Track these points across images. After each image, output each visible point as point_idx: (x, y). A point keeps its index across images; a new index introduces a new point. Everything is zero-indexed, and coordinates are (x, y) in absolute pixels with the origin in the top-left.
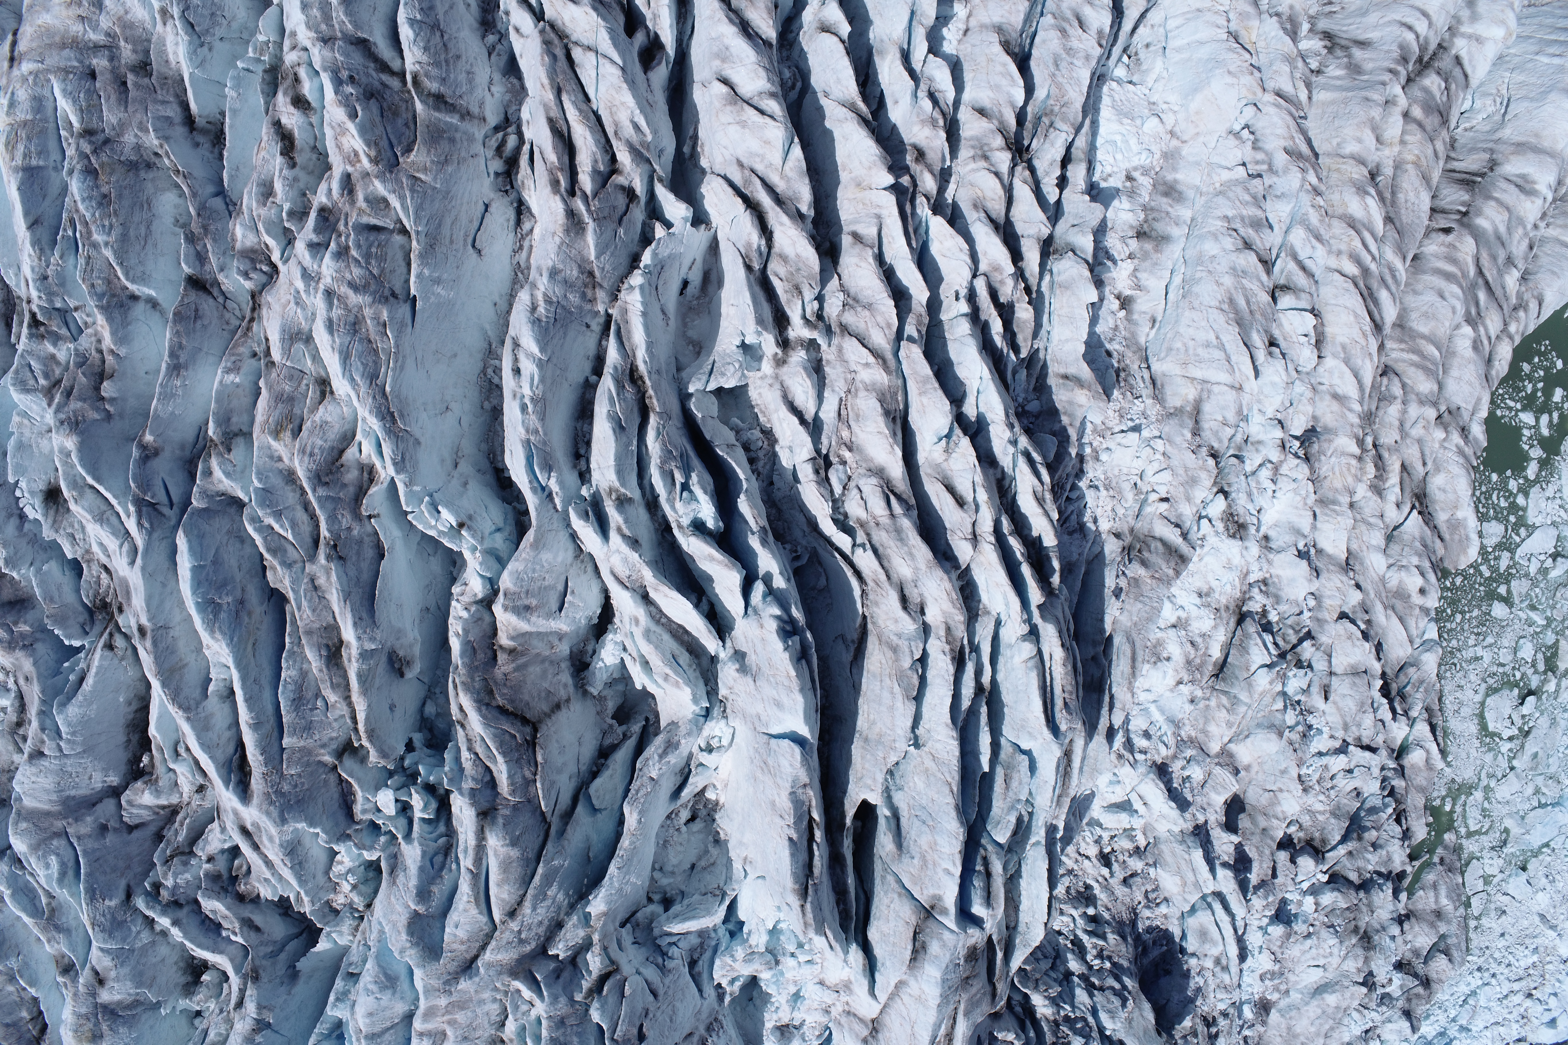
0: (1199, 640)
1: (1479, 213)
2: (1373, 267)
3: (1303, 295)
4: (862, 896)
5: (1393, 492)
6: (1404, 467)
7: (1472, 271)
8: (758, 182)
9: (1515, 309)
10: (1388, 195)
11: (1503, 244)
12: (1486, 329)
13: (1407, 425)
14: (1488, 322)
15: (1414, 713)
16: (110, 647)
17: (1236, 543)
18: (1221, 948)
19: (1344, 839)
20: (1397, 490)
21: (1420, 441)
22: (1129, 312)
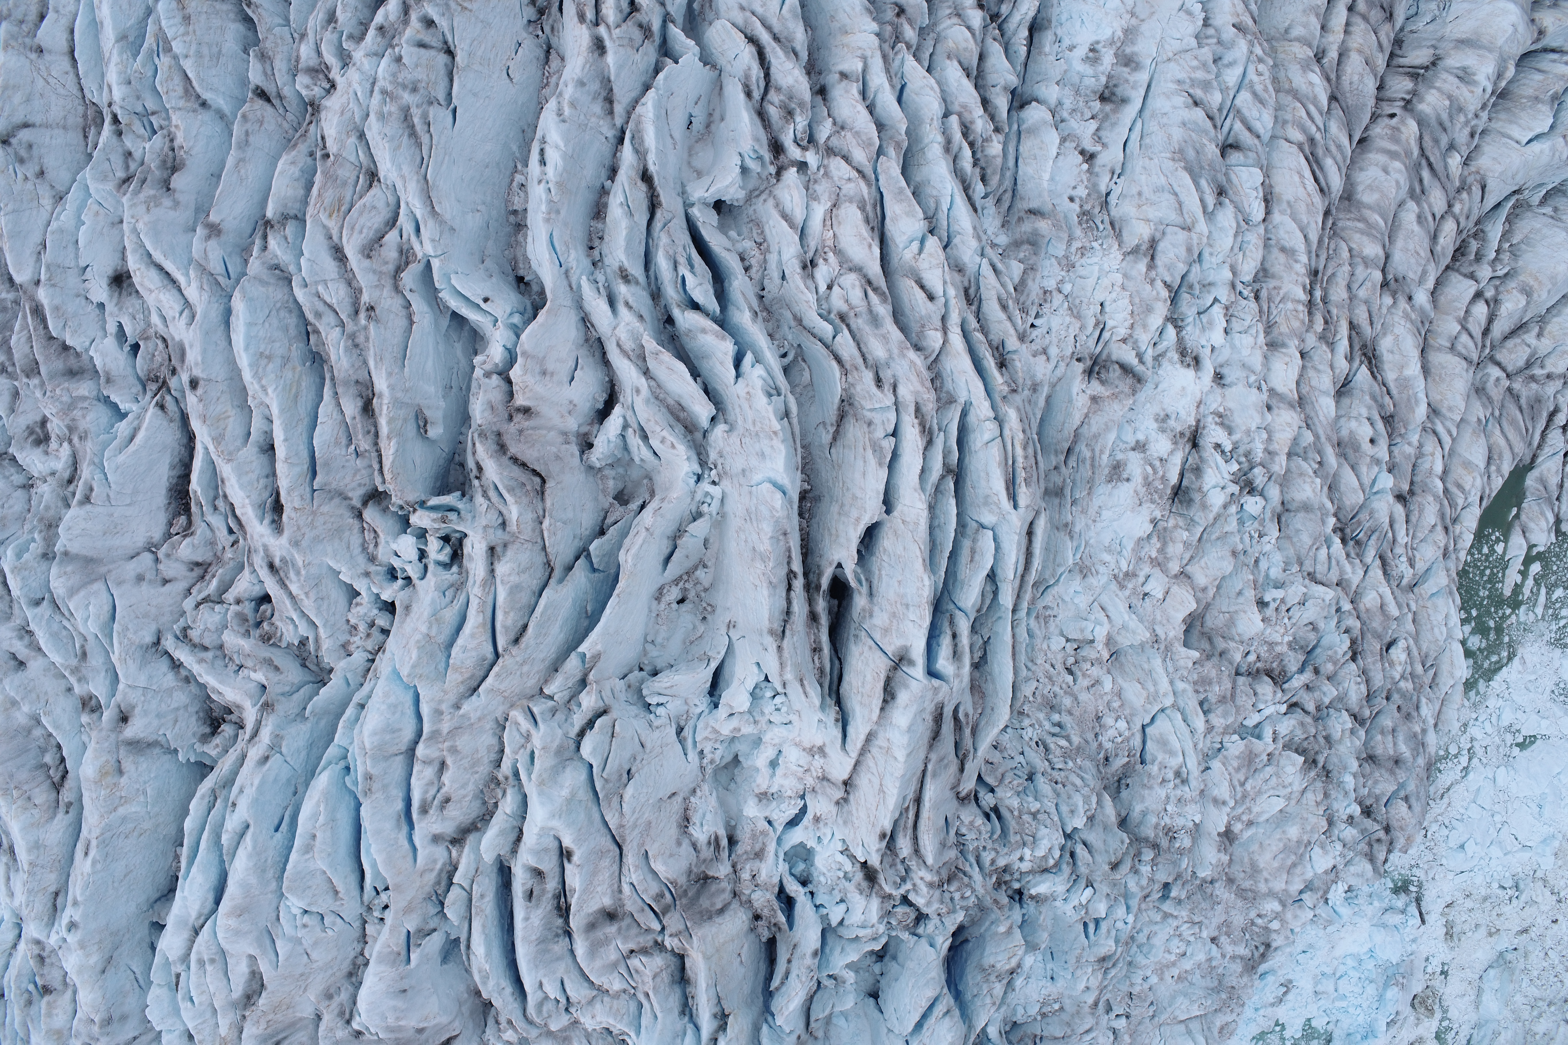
0: (1157, 463)
1: (1421, 100)
2: (1318, 136)
3: (1250, 154)
4: (837, 662)
5: (1343, 345)
6: (1352, 326)
7: (1416, 152)
8: (758, 24)
9: (1458, 191)
10: (1333, 76)
11: (1445, 130)
12: (1430, 206)
13: (1355, 286)
14: (1432, 200)
15: (1369, 559)
16: (162, 407)
17: (1191, 373)
18: (1181, 759)
19: (1301, 670)
20: (1345, 342)
21: (1366, 302)
22: (1091, 166)
